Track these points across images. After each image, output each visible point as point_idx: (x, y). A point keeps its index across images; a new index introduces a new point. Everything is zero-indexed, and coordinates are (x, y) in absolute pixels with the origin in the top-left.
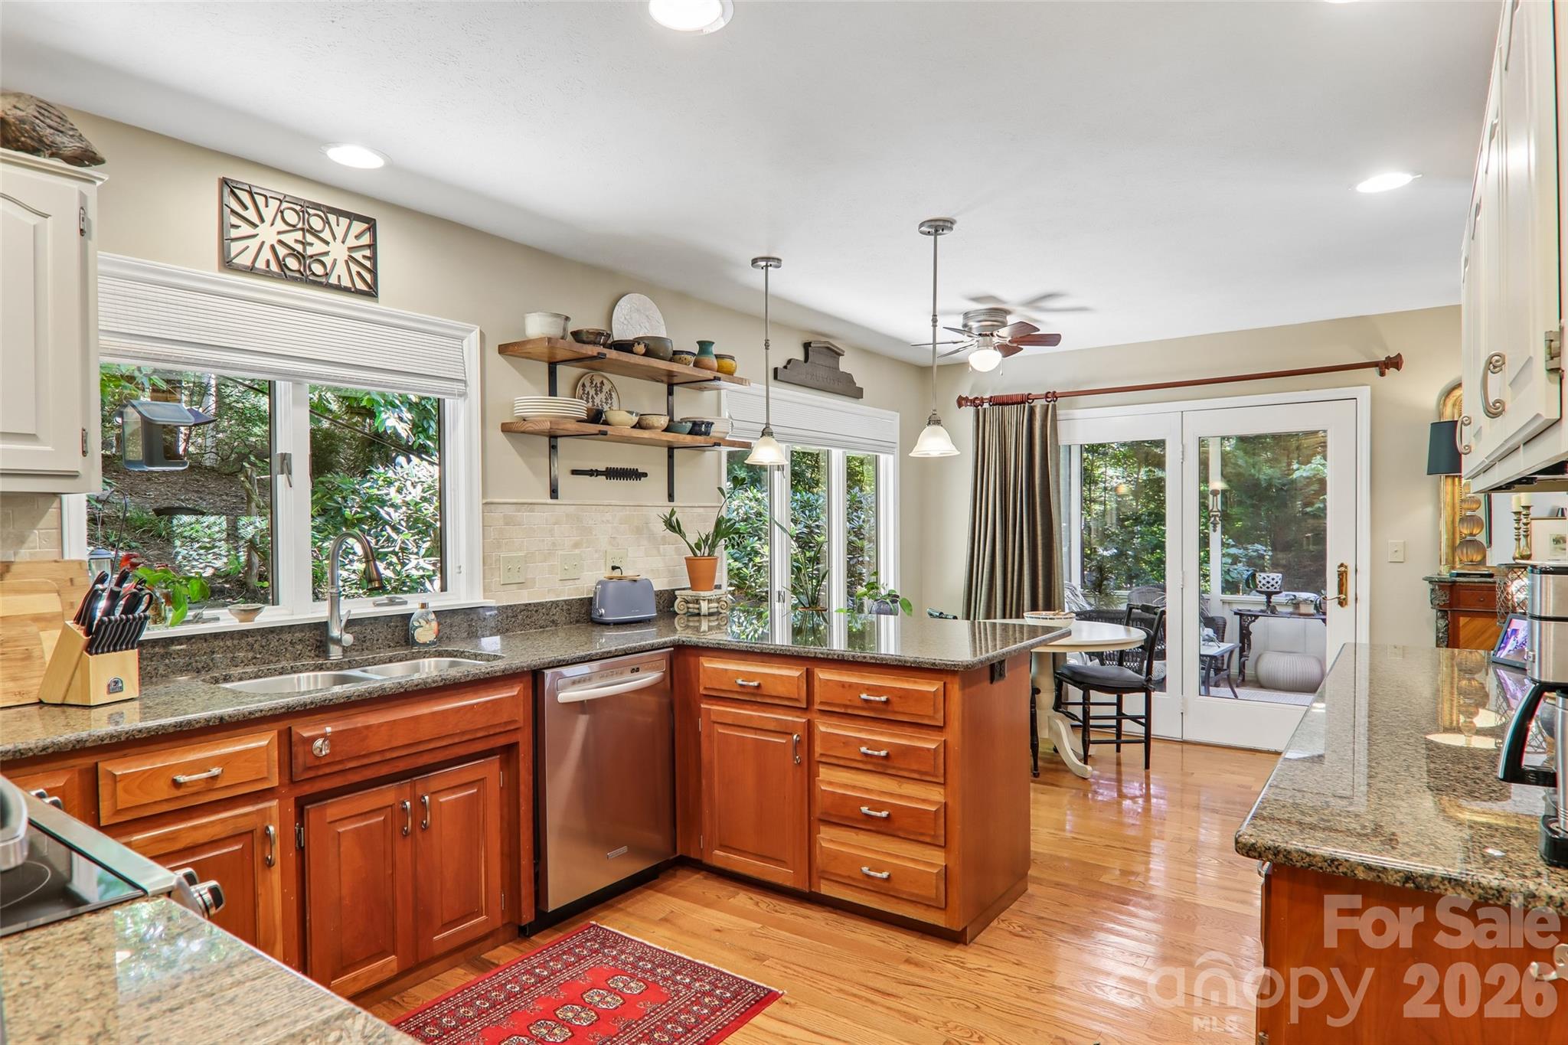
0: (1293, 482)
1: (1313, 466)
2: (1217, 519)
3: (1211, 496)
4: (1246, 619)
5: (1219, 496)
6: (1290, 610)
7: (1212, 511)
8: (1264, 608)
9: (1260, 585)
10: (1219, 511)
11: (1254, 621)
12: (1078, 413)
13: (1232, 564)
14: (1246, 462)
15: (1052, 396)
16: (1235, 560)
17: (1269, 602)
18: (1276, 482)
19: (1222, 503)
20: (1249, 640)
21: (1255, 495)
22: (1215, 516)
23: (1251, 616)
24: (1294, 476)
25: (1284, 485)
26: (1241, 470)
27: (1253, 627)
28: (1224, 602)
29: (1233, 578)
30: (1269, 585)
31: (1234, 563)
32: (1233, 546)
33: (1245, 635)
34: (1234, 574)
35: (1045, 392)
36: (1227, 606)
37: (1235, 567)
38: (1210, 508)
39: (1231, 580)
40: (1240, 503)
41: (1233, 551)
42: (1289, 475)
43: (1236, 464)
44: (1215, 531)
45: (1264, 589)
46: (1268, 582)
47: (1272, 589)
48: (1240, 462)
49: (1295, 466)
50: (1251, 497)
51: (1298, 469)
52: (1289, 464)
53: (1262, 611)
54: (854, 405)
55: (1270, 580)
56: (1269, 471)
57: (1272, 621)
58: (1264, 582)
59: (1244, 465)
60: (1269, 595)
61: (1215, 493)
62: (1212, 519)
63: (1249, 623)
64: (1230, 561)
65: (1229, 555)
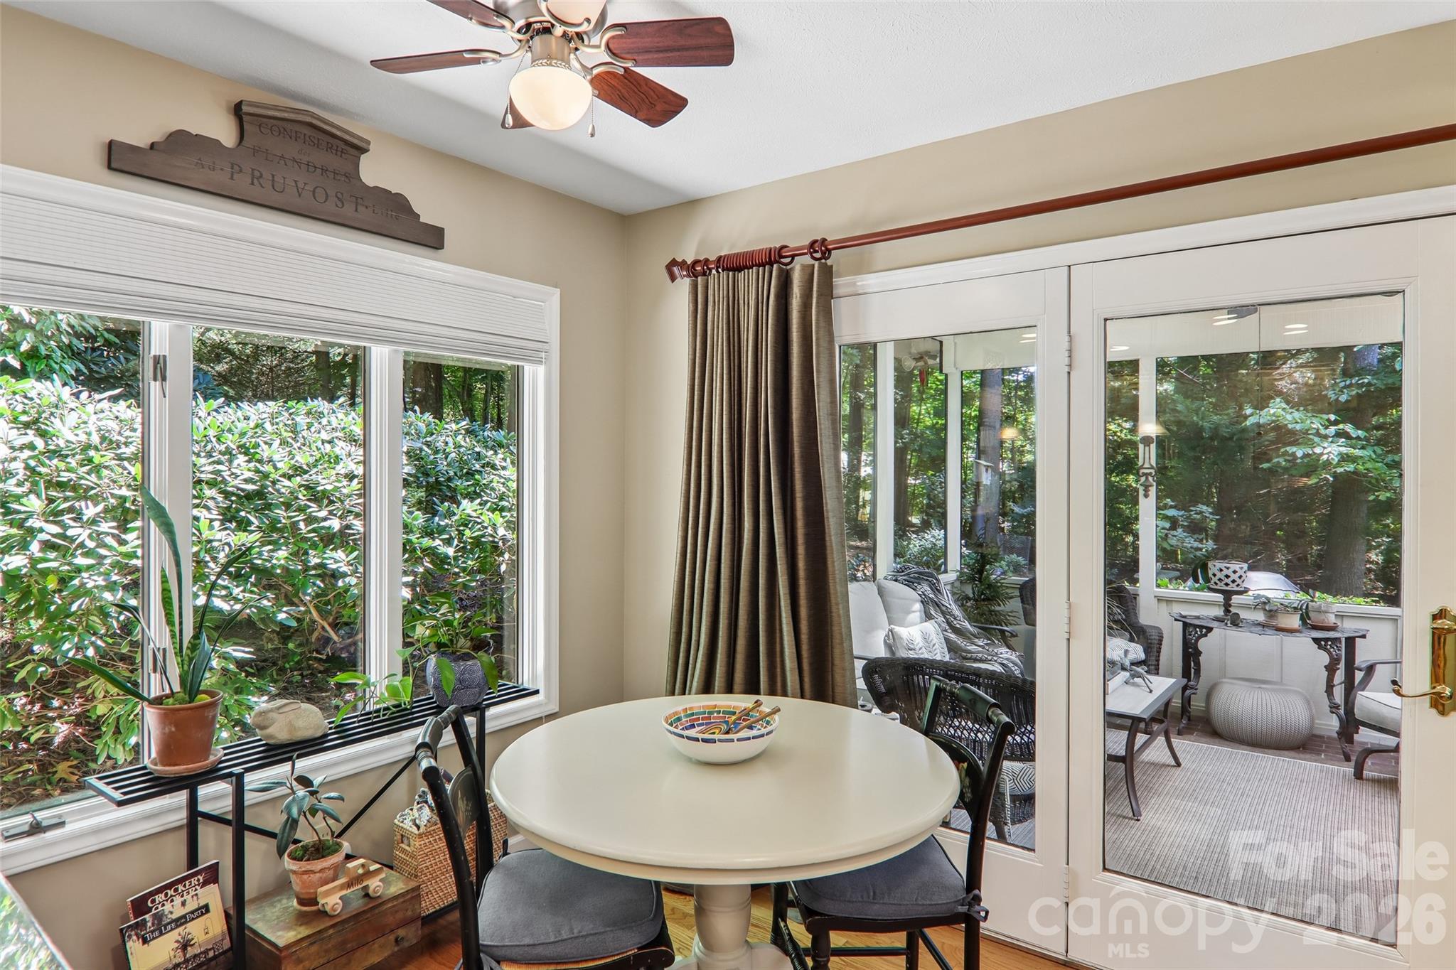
0: (1244, 430)
1: (1272, 411)
2: (1150, 479)
3: (1141, 446)
4: (1193, 632)
5: (1153, 446)
6: (1260, 617)
7: (1142, 467)
8: (1219, 612)
9: (1215, 579)
10: (1152, 467)
11: (1206, 635)
12: (870, 281)
13: (1171, 529)
14: (1187, 407)
15: (821, 249)
16: (1174, 524)
17: (1227, 606)
18: (1225, 432)
19: (1158, 456)
20: (1198, 664)
21: (1198, 446)
22: (1146, 475)
23: (1201, 627)
24: (1248, 423)
25: (1234, 434)
26: (1182, 418)
27: (1203, 644)
28: (1160, 600)
29: (1172, 546)
30: (1229, 581)
31: (1173, 527)
32: (1171, 507)
33: (1191, 655)
34: (1173, 542)
35: (807, 242)
36: (1164, 605)
37: (1174, 533)
38: (1140, 463)
39: (1169, 548)
40: (1180, 455)
41: (1172, 512)
42: (1238, 423)
43: (1175, 410)
44: (1146, 496)
45: (1221, 586)
46: (1227, 576)
47: (1233, 587)
48: (1180, 407)
49: (1249, 411)
50: (1193, 449)
51: (1251, 415)
52: (1241, 408)
53: (1217, 619)
54: (434, 263)
55: (1229, 572)
56: (1215, 418)
57: (1233, 634)
58: (1219, 575)
59: (1185, 412)
60: (1228, 595)
61: (1147, 441)
62: (1143, 479)
63: (1197, 640)
64: (1167, 525)
65: (1166, 518)
